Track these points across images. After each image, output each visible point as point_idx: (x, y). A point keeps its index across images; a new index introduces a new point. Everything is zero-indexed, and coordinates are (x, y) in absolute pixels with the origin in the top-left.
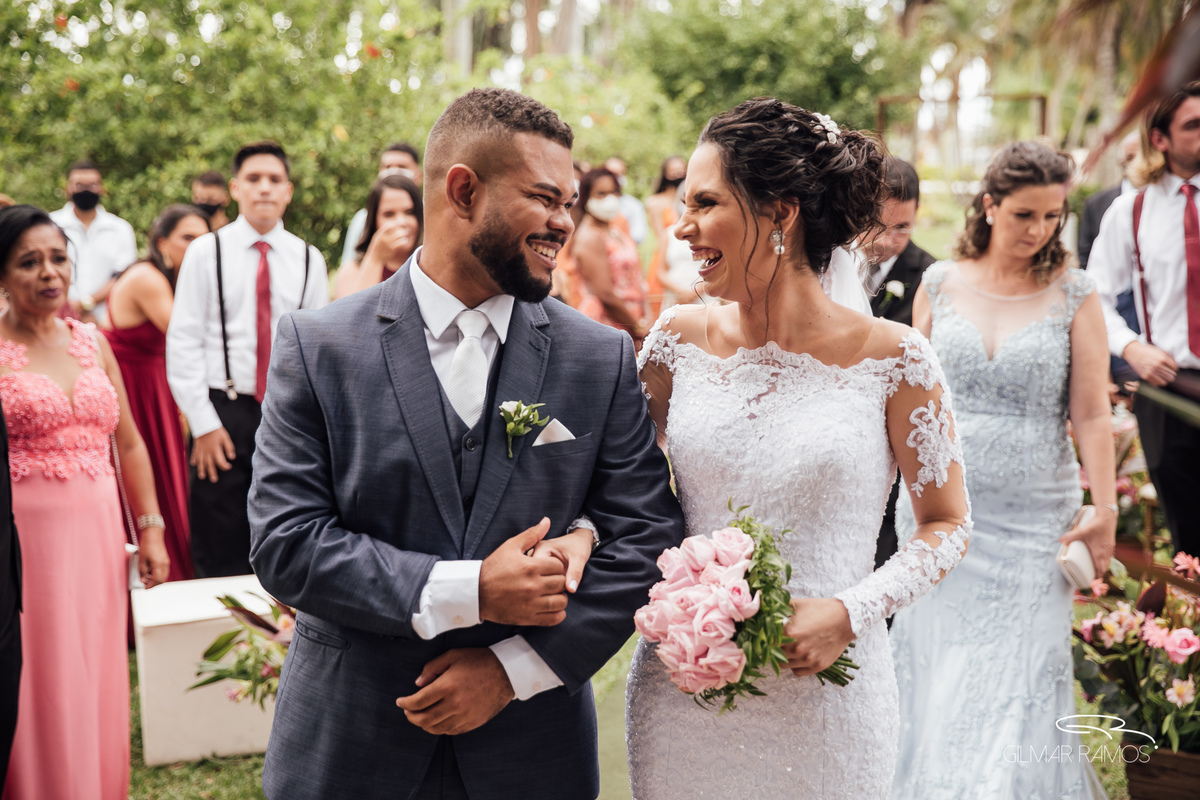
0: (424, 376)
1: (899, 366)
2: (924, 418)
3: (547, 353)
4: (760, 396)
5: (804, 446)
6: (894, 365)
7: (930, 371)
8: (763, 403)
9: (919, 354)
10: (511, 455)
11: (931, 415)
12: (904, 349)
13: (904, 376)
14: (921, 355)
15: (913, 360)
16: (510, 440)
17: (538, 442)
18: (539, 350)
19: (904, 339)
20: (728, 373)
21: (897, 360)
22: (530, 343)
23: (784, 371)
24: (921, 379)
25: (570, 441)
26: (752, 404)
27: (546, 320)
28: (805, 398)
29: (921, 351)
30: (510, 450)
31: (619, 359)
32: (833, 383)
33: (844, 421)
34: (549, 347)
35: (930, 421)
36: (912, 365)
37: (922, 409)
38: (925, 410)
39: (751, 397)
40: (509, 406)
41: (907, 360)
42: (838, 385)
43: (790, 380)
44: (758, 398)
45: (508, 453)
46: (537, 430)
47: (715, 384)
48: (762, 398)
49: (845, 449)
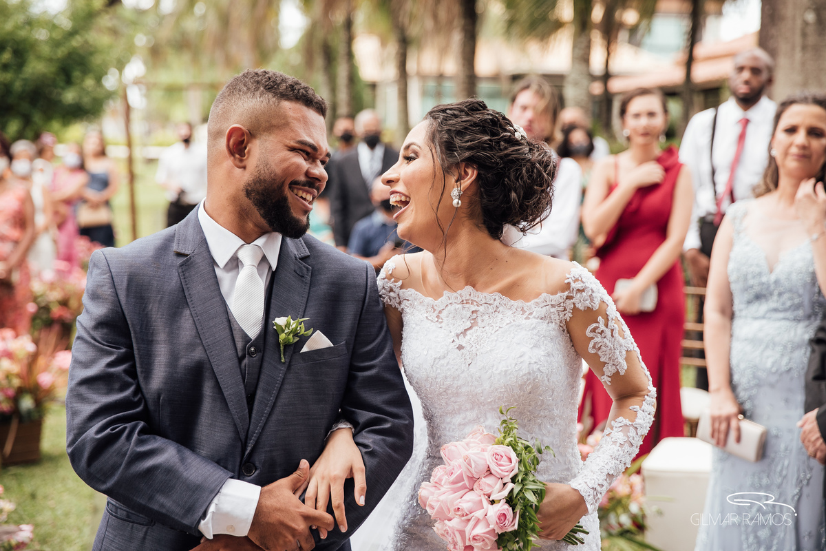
0: (214, 300)
1: (568, 298)
2: (597, 331)
3: (309, 278)
4: (466, 330)
5: (506, 371)
6: (565, 297)
7: (594, 295)
8: (468, 337)
9: (582, 284)
10: (283, 360)
11: (602, 327)
12: (569, 283)
13: (574, 304)
14: (584, 285)
15: (578, 290)
16: (282, 348)
17: (305, 349)
18: (302, 277)
19: (568, 276)
20: (440, 312)
21: (566, 293)
22: (295, 271)
23: (481, 309)
24: (588, 303)
25: (329, 348)
26: (460, 337)
27: (307, 252)
28: (500, 329)
29: (583, 282)
30: (282, 356)
31: (365, 283)
32: (520, 315)
33: (534, 346)
34: (310, 274)
35: (602, 331)
36: (579, 295)
37: (594, 325)
38: (597, 325)
39: (459, 332)
40: (281, 321)
41: (575, 293)
42: (525, 316)
43: (487, 316)
44: (465, 332)
45: (281, 359)
46: (303, 340)
47: (432, 321)
48: (468, 332)
49: (539, 369)
